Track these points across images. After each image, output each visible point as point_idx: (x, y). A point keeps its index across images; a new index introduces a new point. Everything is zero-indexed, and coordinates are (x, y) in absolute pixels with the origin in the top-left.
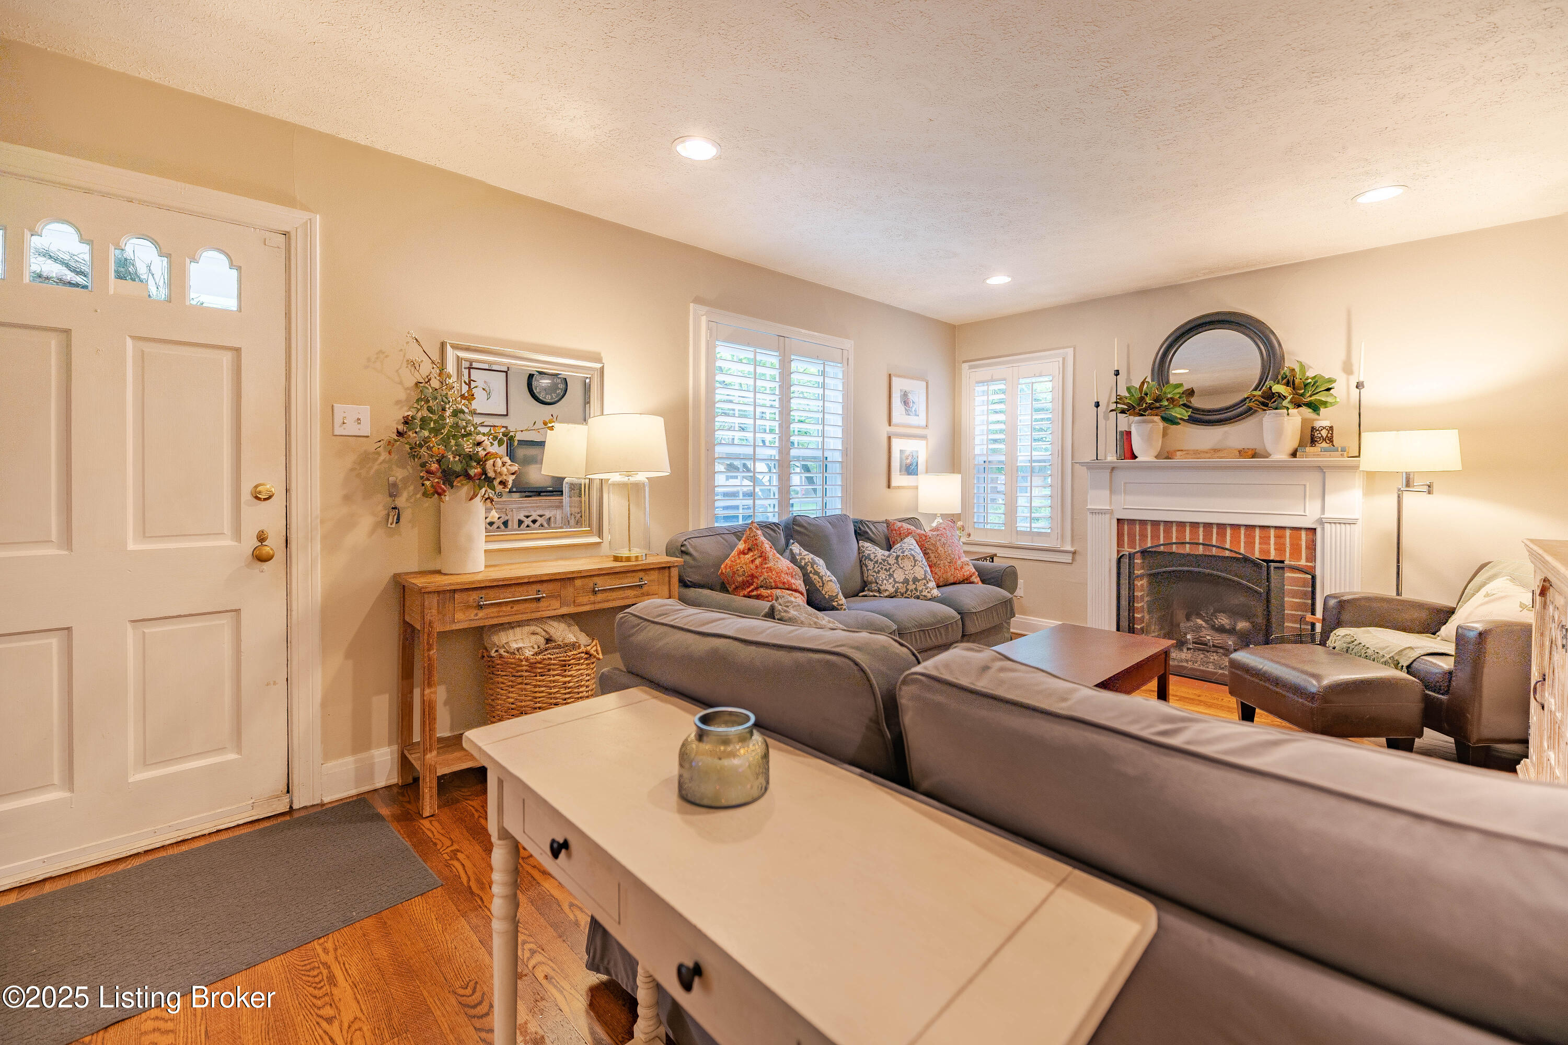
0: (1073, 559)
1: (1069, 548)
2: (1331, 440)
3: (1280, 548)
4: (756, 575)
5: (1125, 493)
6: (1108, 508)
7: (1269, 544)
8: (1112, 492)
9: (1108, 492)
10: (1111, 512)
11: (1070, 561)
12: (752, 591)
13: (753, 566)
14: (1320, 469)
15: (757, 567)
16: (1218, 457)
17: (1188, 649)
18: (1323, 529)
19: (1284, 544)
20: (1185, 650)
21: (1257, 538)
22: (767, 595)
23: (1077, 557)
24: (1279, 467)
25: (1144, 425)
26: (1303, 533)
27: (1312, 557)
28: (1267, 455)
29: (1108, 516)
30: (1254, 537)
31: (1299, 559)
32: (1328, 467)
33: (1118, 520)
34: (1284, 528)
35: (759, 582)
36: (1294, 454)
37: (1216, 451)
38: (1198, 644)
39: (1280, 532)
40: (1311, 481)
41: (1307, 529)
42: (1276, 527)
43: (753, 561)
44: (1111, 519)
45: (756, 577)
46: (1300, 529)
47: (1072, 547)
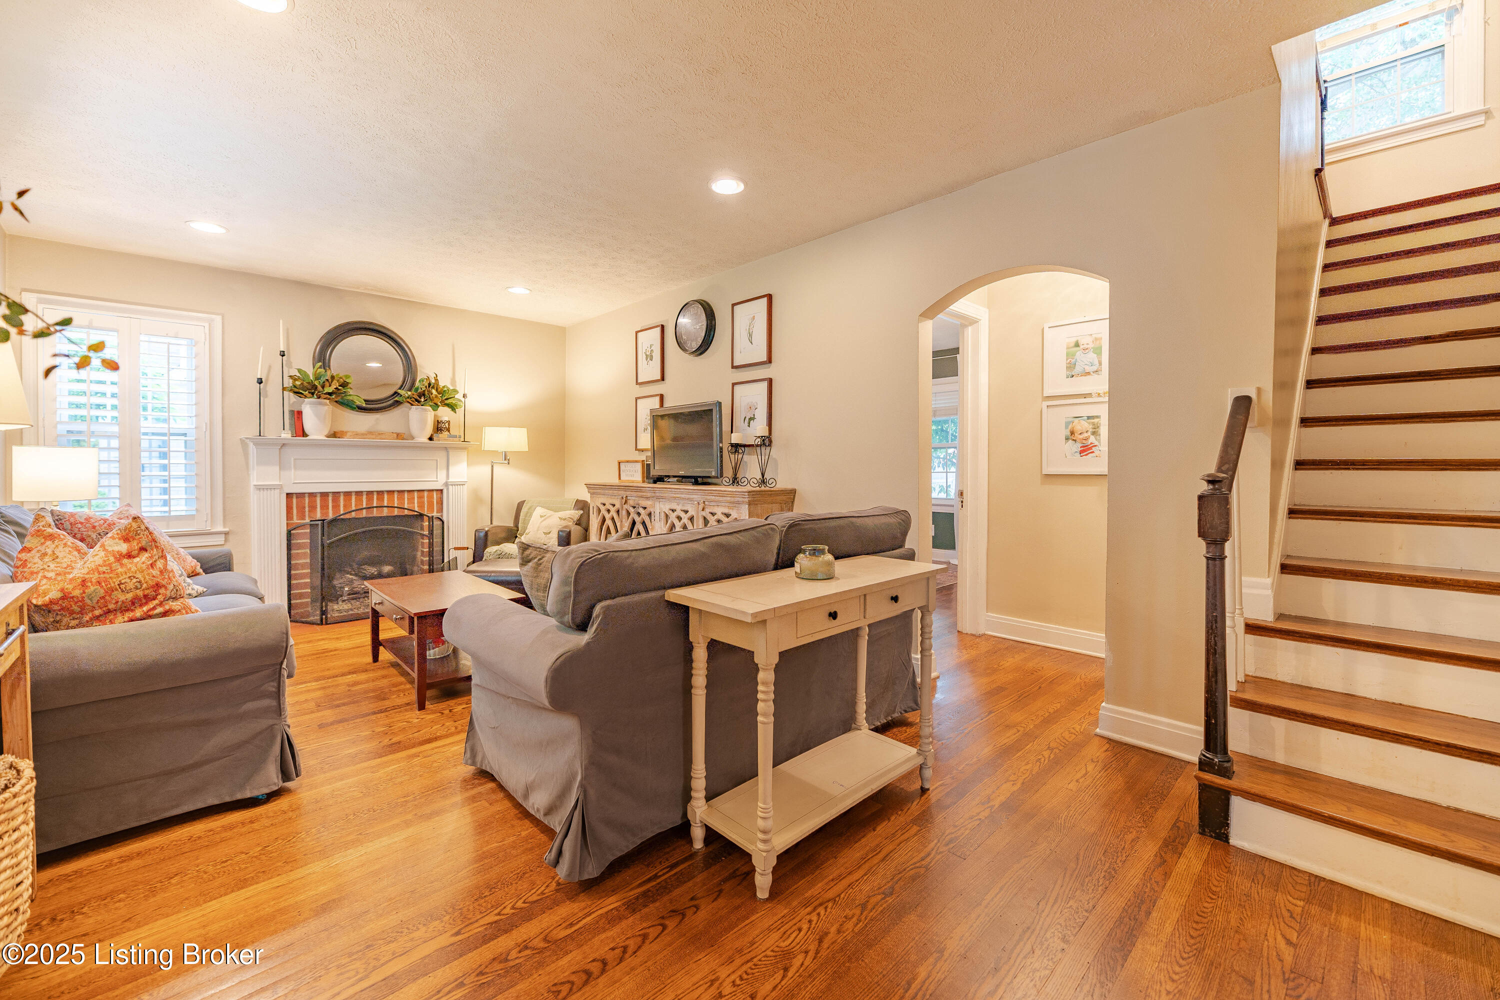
0: (226, 540)
1: (220, 528)
2: (449, 430)
3: (421, 505)
4: (164, 583)
5: (295, 468)
6: (278, 483)
7: (414, 503)
8: (281, 468)
9: (278, 468)
10: (280, 487)
11: (223, 543)
12: (154, 608)
13: (155, 572)
14: (446, 449)
15: (161, 572)
16: (381, 439)
17: (344, 601)
18: (448, 489)
19: (424, 502)
20: (340, 603)
21: (406, 500)
22: (180, 608)
23: (231, 537)
24: (420, 447)
25: (319, 407)
26: (435, 493)
27: (440, 510)
28: (413, 438)
29: (277, 491)
30: (404, 499)
31: (433, 512)
32: (451, 448)
33: (287, 494)
34: (423, 491)
35: (168, 593)
36: (431, 439)
37: (370, 433)
38: (353, 594)
39: (421, 493)
40: (441, 457)
41: (437, 490)
42: (418, 491)
43: (152, 565)
44: (280, 493)
45: (164, 586)
46: (433, 490)
47: (224, 527)
